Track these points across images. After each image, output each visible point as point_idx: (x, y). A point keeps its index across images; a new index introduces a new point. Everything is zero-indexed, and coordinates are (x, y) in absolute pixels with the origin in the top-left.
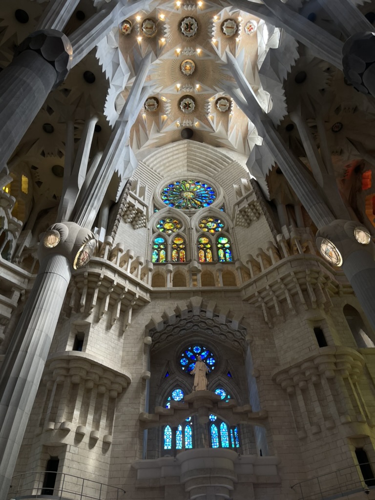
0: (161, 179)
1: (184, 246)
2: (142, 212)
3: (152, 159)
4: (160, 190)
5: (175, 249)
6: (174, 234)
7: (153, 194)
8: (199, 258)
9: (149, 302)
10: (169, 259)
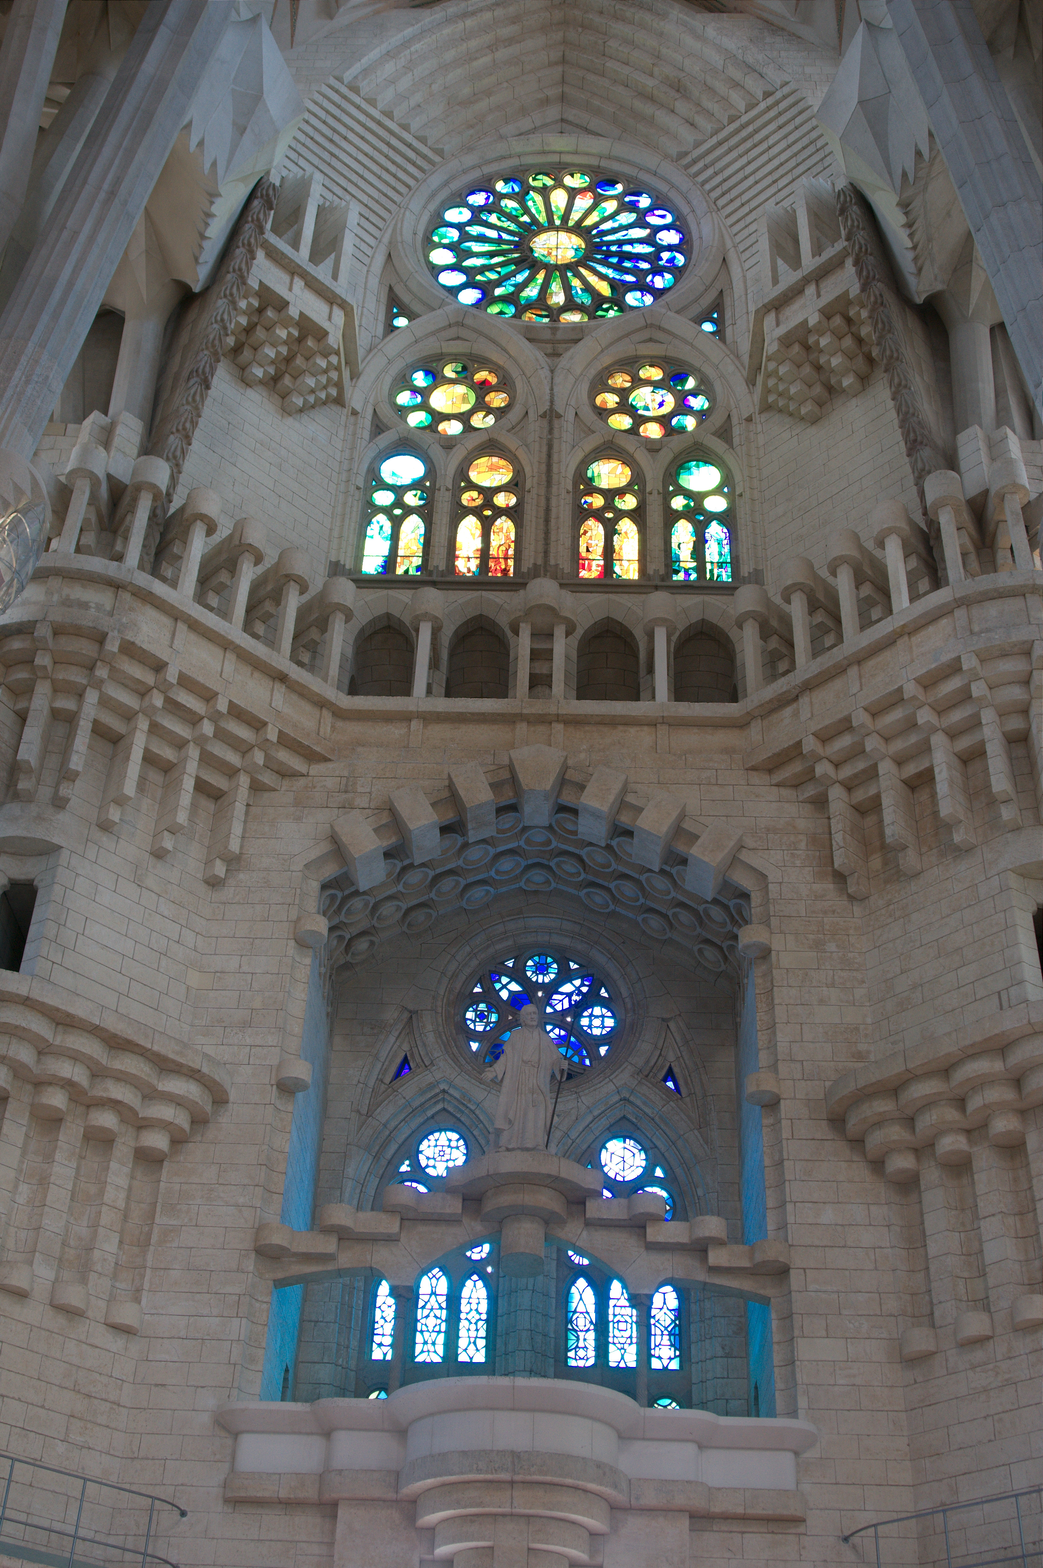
1: (513, 501)
2: (321, 335)
3: (390, 68)
4: (425, 218)
5: (472, 512)
6: (473, 441)
7: (386, 240)
8: (577, 560)
9: (326, 760)
10: (439, 561)
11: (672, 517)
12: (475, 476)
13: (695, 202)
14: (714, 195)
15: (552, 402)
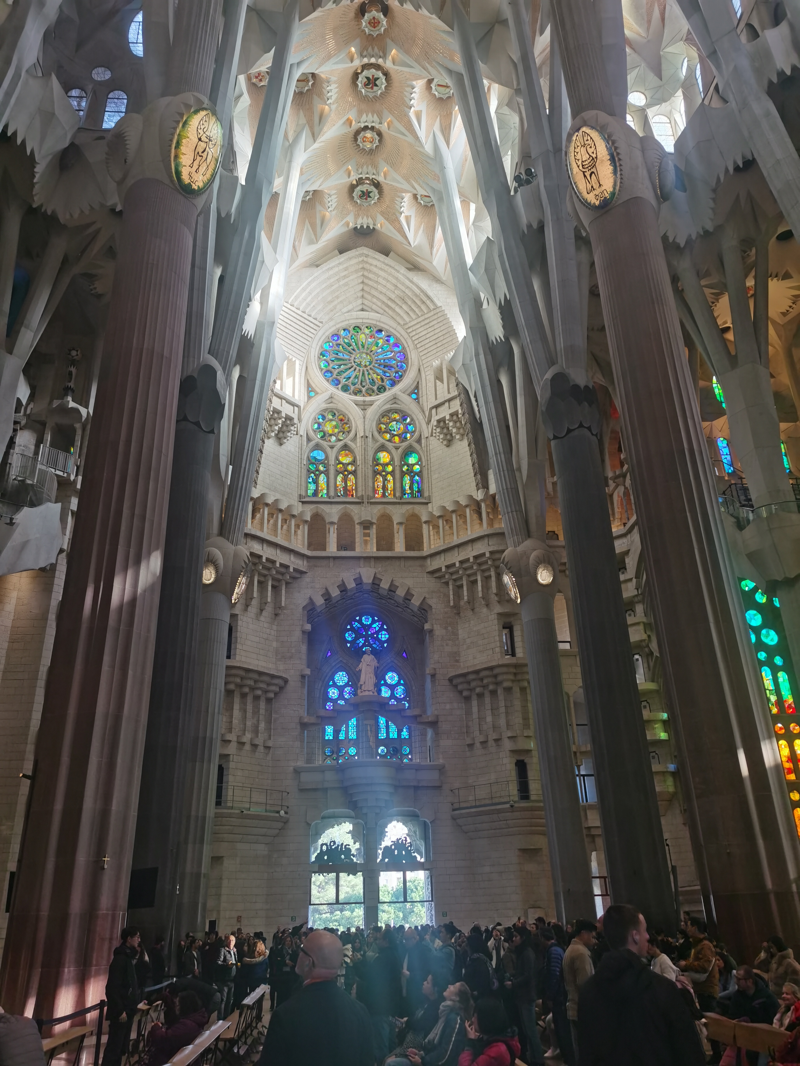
0: (319, 327)
1: (354, 468)
2: (291, 419)
3: (304, 294)
4: (318, 348)
5: (341, 473)
6: (340, 444)
7: (305, 362)
8: (375, 491)
9: (306, 573)
10: (332, 493)
11: (403, 474)
12: (340, 458)
13: (409, 344)
14: (416, 342)
15: (364, 432)
